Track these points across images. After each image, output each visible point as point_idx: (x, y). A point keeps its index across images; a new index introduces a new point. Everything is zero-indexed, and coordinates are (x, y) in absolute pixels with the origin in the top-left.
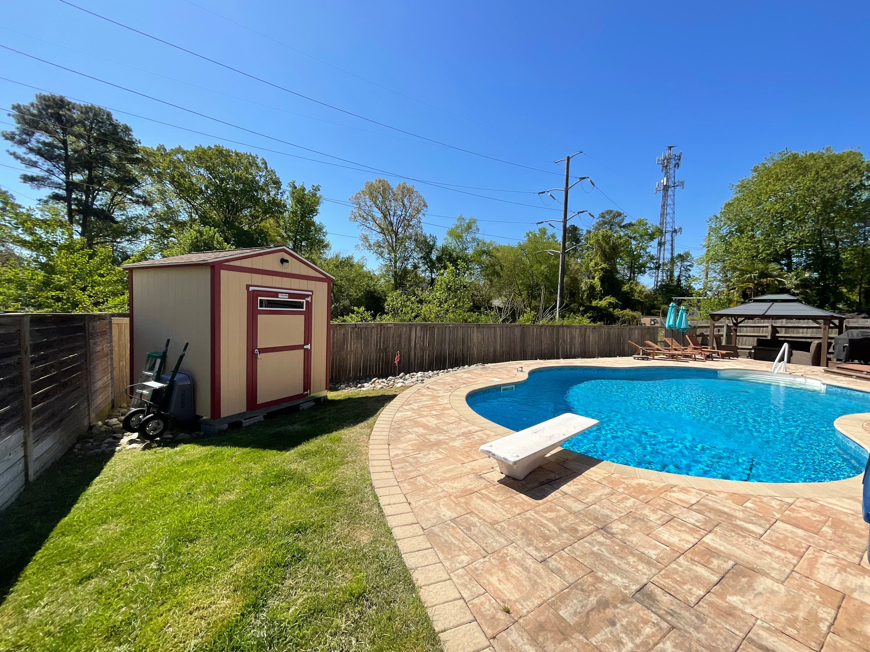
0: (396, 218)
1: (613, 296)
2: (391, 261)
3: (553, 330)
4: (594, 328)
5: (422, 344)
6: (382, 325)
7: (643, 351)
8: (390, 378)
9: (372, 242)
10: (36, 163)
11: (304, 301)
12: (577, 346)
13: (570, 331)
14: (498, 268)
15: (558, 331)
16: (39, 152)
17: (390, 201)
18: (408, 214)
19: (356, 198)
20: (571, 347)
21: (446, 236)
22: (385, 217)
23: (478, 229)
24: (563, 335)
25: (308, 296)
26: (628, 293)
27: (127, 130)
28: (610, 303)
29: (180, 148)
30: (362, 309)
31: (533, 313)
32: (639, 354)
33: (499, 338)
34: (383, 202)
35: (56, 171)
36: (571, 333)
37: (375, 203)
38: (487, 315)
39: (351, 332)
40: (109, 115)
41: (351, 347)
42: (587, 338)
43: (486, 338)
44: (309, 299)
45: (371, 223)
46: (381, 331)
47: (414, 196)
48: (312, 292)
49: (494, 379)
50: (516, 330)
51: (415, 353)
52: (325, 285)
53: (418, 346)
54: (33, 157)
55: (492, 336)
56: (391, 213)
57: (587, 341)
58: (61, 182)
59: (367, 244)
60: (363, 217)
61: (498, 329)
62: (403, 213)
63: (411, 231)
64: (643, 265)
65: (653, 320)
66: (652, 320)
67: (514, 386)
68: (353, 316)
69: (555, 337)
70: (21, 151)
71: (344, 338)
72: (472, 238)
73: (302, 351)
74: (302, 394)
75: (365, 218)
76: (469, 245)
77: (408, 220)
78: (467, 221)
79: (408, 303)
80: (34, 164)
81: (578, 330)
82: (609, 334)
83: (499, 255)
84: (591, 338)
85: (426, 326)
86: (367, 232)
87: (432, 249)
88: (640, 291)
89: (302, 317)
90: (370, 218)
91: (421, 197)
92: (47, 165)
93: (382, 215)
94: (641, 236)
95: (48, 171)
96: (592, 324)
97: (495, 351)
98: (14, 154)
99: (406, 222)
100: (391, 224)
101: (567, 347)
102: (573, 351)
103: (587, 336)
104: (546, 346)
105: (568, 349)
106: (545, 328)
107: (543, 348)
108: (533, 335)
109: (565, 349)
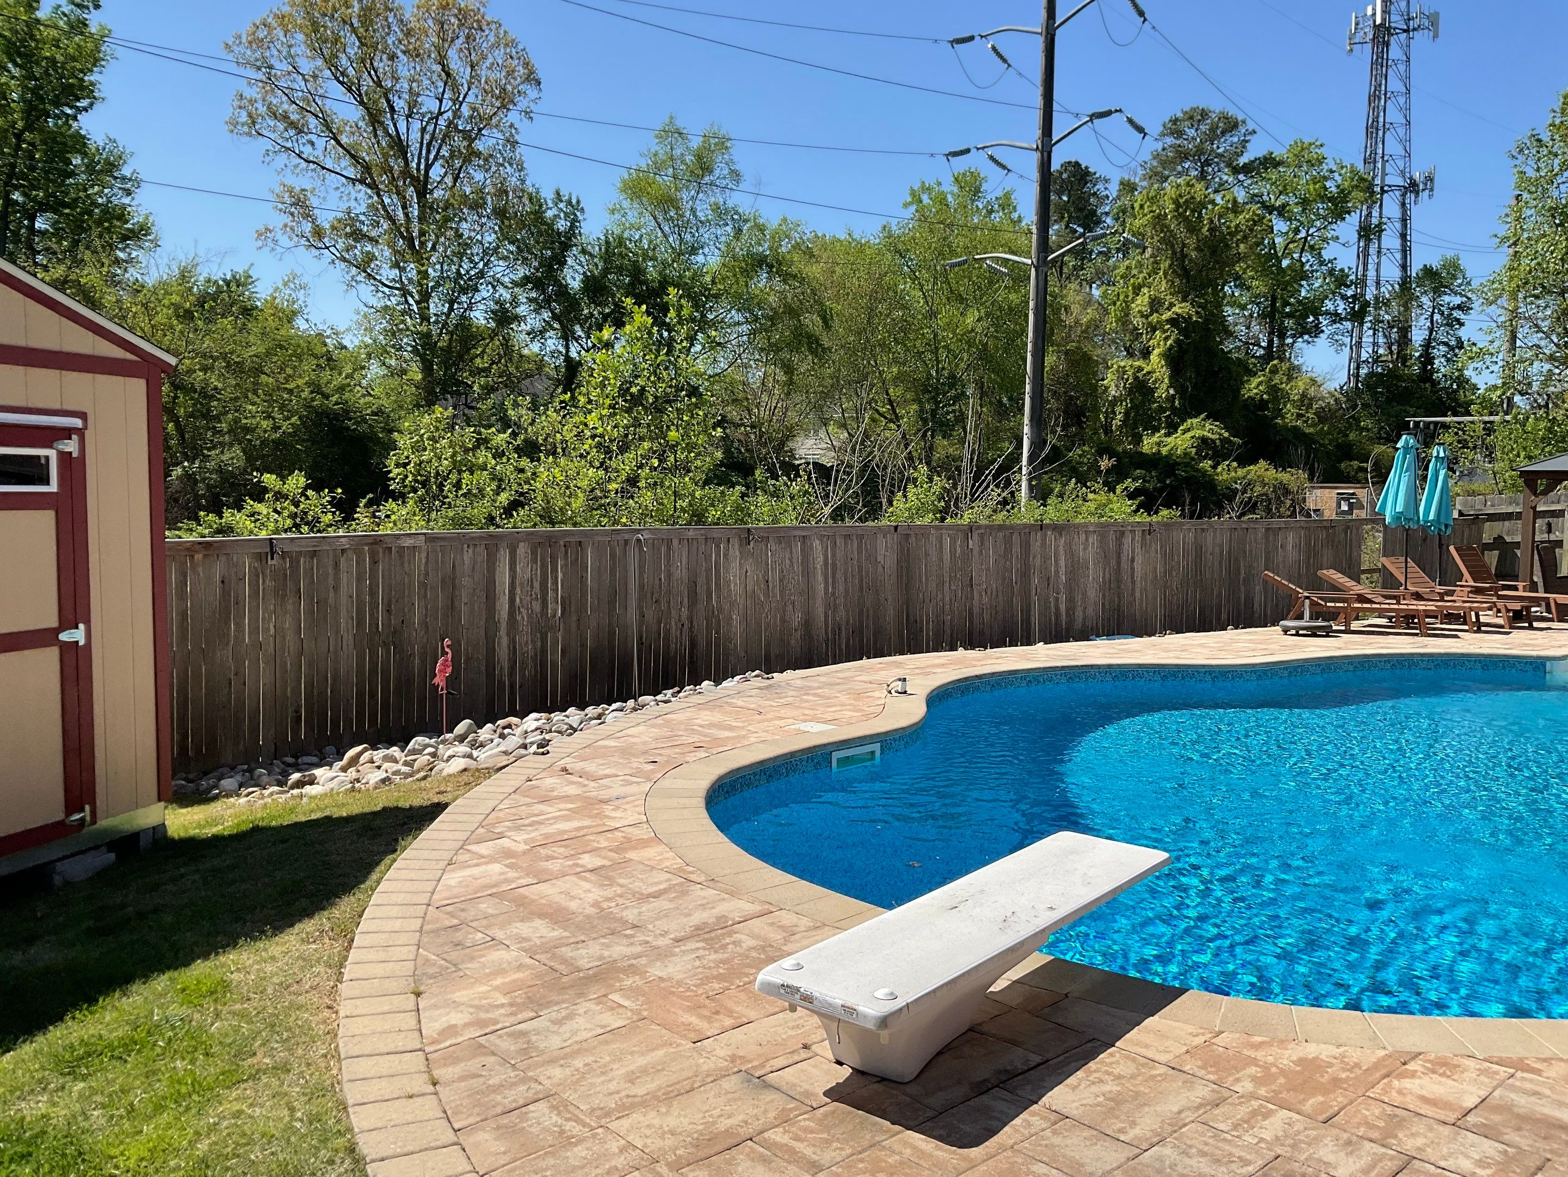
0: (416, 125)
1: (1214, 416)
2: (405, 293)
3: (1008, 541)
4: (1150, 530)
5: (537, 607)
6: (377, 541)
7: (1313, 604)
8: (419, 740)
9: (325, 219)
11: (52, 453)
12: (1092, 594)
13: (1069, 545)
14: (812, 321)
15: (1026, 546)
17: (392, 57)
18: (466, 111)
19: (257, 42)
20: (1071, 600)
21: (615, 196)
22: (374, 119)
23: (736, 175)
24: (1045, 559)
25: (67, 433)
26: (1263, 404)
28: (1204, 440)
30: (297, 481)
31: (940, 483)
32: (1300, 617)
33: (820, 578)
34: (365, 62)
36: (1071, 554)
37: (331, 62)
38: (776, 494)
39: (255, 575)
41: (254, 631)
42: (1125, 565)
43: (774, 577)
44: (71, 446)
45: (320, 143)
46: (374, 562)
47: (485, 40)
48: (83, 416)
49: (804, 727)
50: (881, 543)
51: (512, 641)
52: (137, 388)
53: (523, 617)
55: (798, 568)
56: (399, 104)
57: (1126, 577)
59: (307, 227)
60: (285, 117)
61: (817, 543)
62: (447, 104)
63: (479, 176)
64: (1313, 307)
65: (1347, 498)
66: (1342, 498)
67: (877, 747)
68: (261, 508)
69: (1016, 565)
71: (225, 593)
72: (716, 208)
73: (52, 654)
74: (61, 823)
75: (292, 125)
76: (706, 235)
77: (466, 135)
78: (696, 143)
79: (483, 456)
81: (1093, 539)
82: (1199, 550)
83: (814, 271)
84: (1138, 566)
85: (550, 541)
86: (303, 181)
87: (566, 246)
88: (1304, 396)
89: (45, 520)
90: (313, 122)
91: (513, 43)
93: (361, 111)
94: (1305, 203)
96: (1142, 517)
97: (807, 624)
99: (458, 141)
100: (399, 146)
101: (1057, 599)
102: (1079, 613)
103: (1124, 558)
104: (986, 600)
105: (1063, 607)
106: (982, 536)
107: (976, 610)
108: (941, 560)
109: (1053, 609)
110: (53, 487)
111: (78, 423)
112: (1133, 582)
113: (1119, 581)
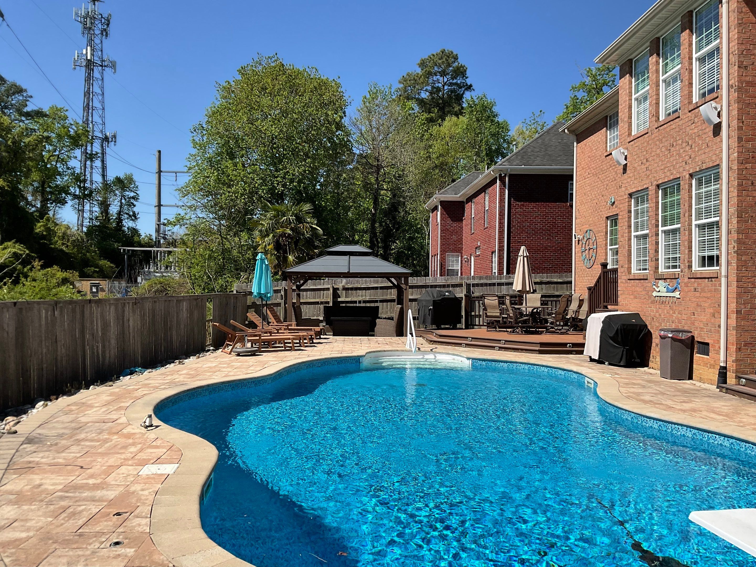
3: (74, 311)
12: (113, 342)
20: (104, 347)
24: (92, 322)
26: (43, 237)
36: (103, 318)
42: (126, 324)
49: (155, 470)
66: (92, 286)
81: (113, 308)
84: (131, 323)
88: (64, 234)
101: (97, 347)
102: (107, 355)
103: (125, 320)
104: (64, 351)
105: (100, 353)
106: (61, 308)
107: (59, 358)
108: (40, 326)
109: (96, 354)
112: (129, 333)
113: (123, 333)
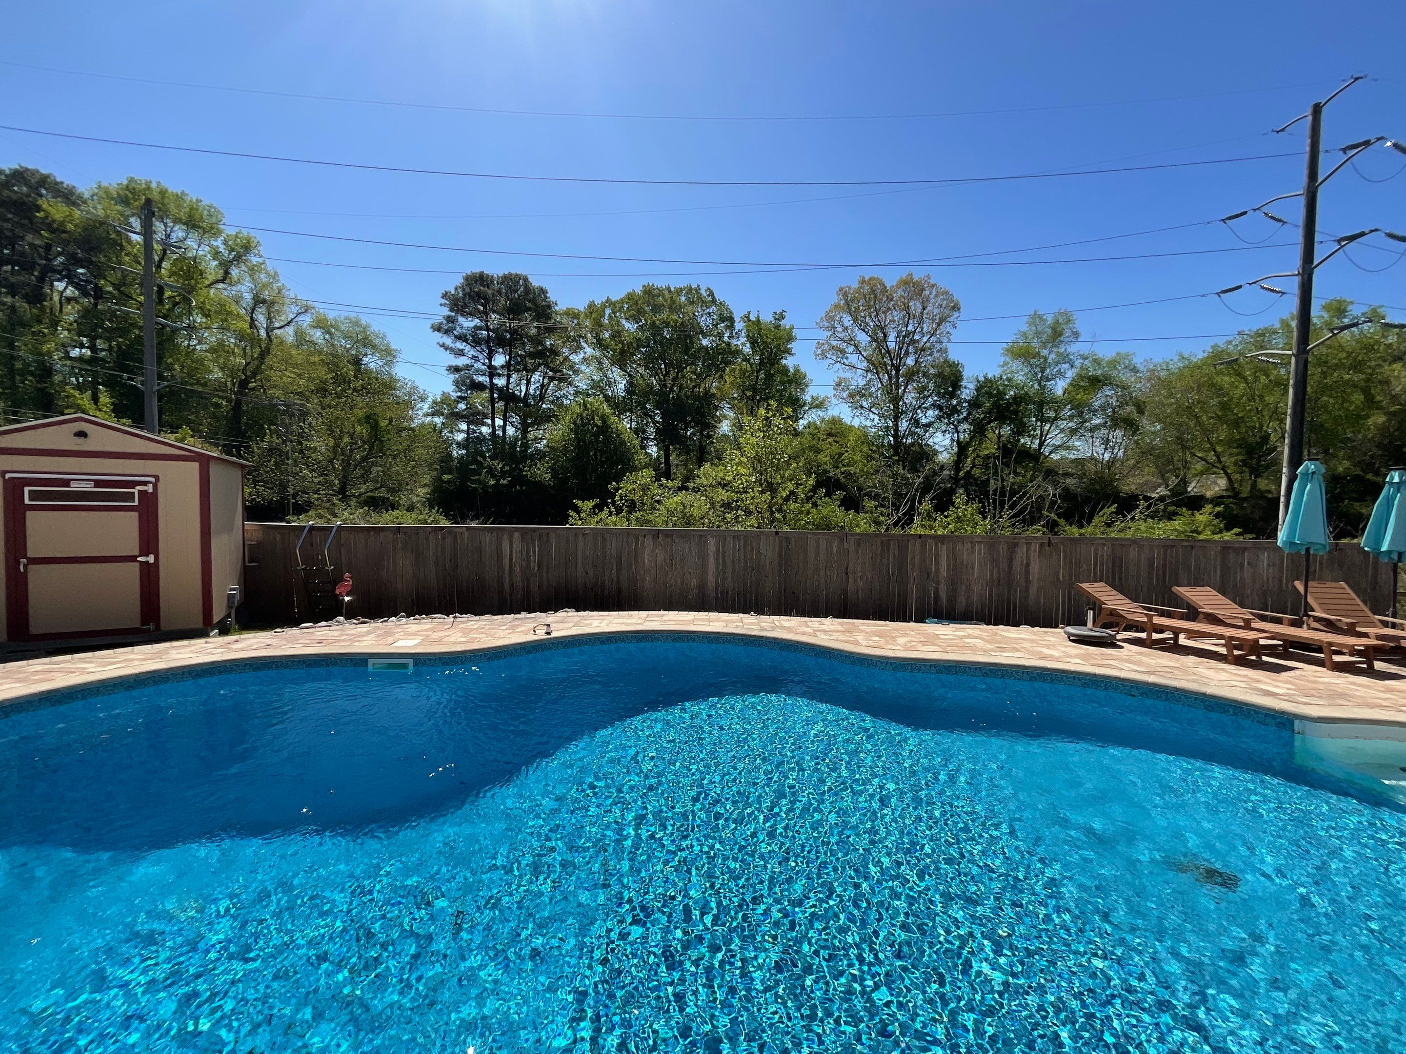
10: (462, 350)
11: (135, 491)
16: (461, 338)
17: (885, 312)
19: (827, 319)
22: (876, 342)
23: (1076, 335)
25: (145, 483)
27: (543, 291)
29: (608, 300)
35: (481, 357)
40: (526, 279)
44: (150, 488)
45: (853, 356)
48: (157, 478)
52: (195, 465)
54: (460, 345)
57: (1018, 577)
58: (484, 367)
59: (845, 394)
70: (448, 341)
72: (1058, 354)
74: (137, 629)
78: (1050, 320)
80: (461, 353)
86: (845, 374)
89: (135, 515)
91: (946, 293)
92: (470, 351)
95: (473, 357)
98: (443, 345)
107: (851, 590)
108: (818, 555)
109: (932, 596)
110: (136, 503)
111: (153, 480)
